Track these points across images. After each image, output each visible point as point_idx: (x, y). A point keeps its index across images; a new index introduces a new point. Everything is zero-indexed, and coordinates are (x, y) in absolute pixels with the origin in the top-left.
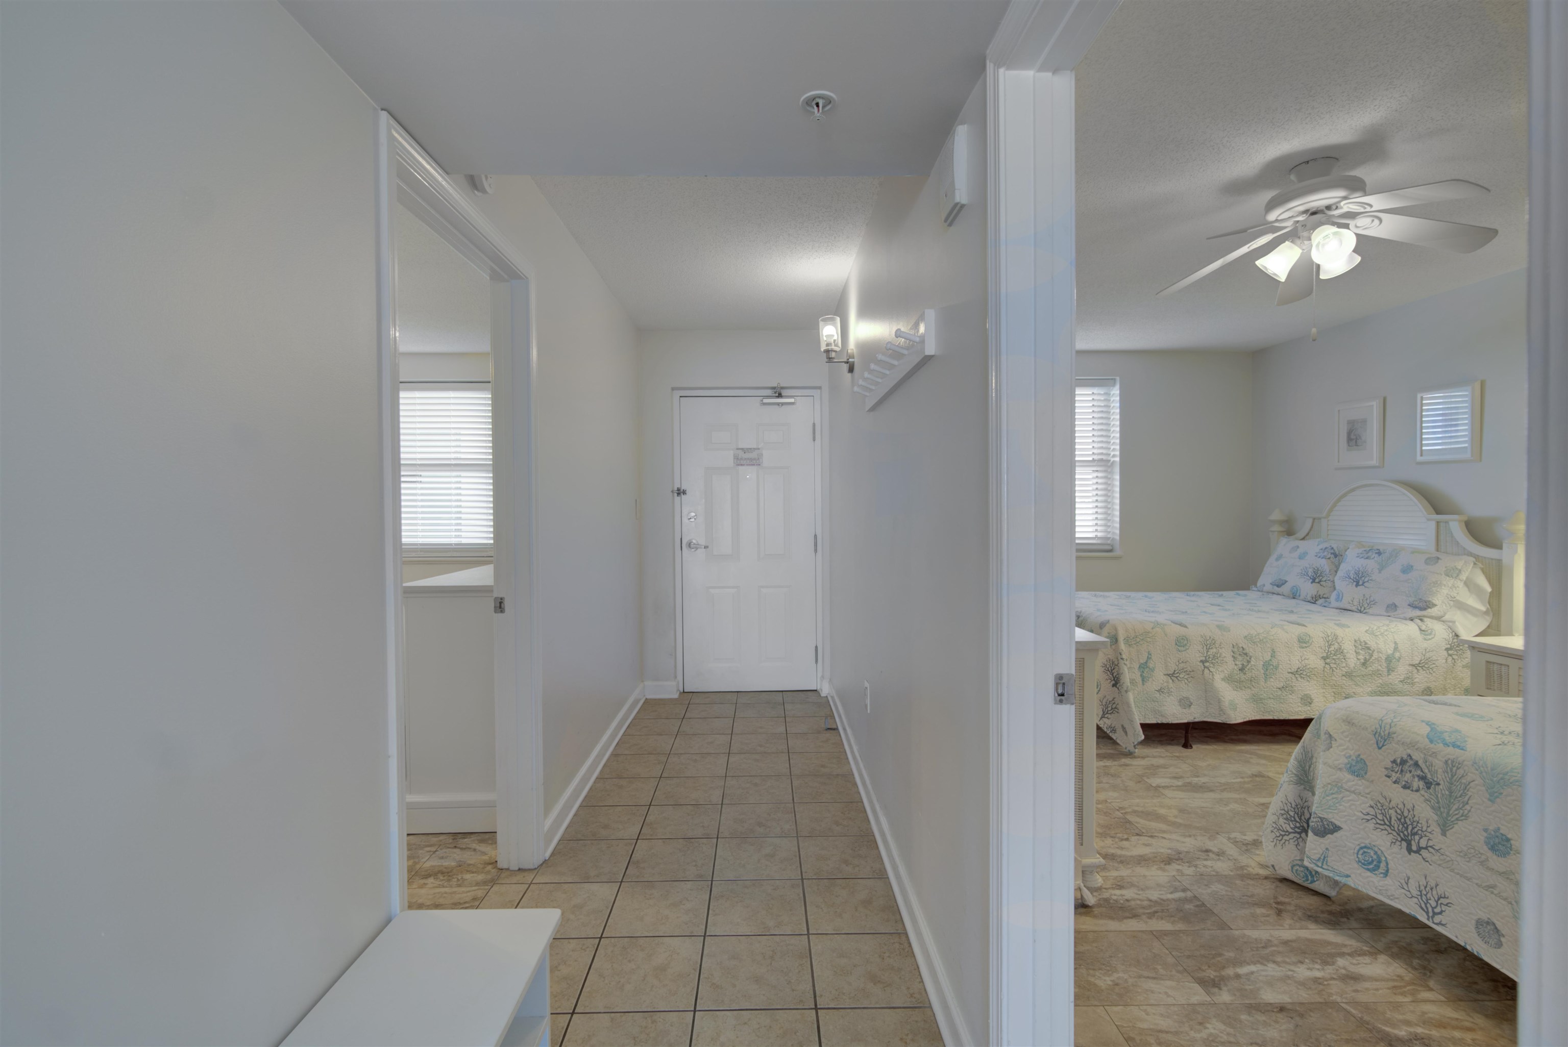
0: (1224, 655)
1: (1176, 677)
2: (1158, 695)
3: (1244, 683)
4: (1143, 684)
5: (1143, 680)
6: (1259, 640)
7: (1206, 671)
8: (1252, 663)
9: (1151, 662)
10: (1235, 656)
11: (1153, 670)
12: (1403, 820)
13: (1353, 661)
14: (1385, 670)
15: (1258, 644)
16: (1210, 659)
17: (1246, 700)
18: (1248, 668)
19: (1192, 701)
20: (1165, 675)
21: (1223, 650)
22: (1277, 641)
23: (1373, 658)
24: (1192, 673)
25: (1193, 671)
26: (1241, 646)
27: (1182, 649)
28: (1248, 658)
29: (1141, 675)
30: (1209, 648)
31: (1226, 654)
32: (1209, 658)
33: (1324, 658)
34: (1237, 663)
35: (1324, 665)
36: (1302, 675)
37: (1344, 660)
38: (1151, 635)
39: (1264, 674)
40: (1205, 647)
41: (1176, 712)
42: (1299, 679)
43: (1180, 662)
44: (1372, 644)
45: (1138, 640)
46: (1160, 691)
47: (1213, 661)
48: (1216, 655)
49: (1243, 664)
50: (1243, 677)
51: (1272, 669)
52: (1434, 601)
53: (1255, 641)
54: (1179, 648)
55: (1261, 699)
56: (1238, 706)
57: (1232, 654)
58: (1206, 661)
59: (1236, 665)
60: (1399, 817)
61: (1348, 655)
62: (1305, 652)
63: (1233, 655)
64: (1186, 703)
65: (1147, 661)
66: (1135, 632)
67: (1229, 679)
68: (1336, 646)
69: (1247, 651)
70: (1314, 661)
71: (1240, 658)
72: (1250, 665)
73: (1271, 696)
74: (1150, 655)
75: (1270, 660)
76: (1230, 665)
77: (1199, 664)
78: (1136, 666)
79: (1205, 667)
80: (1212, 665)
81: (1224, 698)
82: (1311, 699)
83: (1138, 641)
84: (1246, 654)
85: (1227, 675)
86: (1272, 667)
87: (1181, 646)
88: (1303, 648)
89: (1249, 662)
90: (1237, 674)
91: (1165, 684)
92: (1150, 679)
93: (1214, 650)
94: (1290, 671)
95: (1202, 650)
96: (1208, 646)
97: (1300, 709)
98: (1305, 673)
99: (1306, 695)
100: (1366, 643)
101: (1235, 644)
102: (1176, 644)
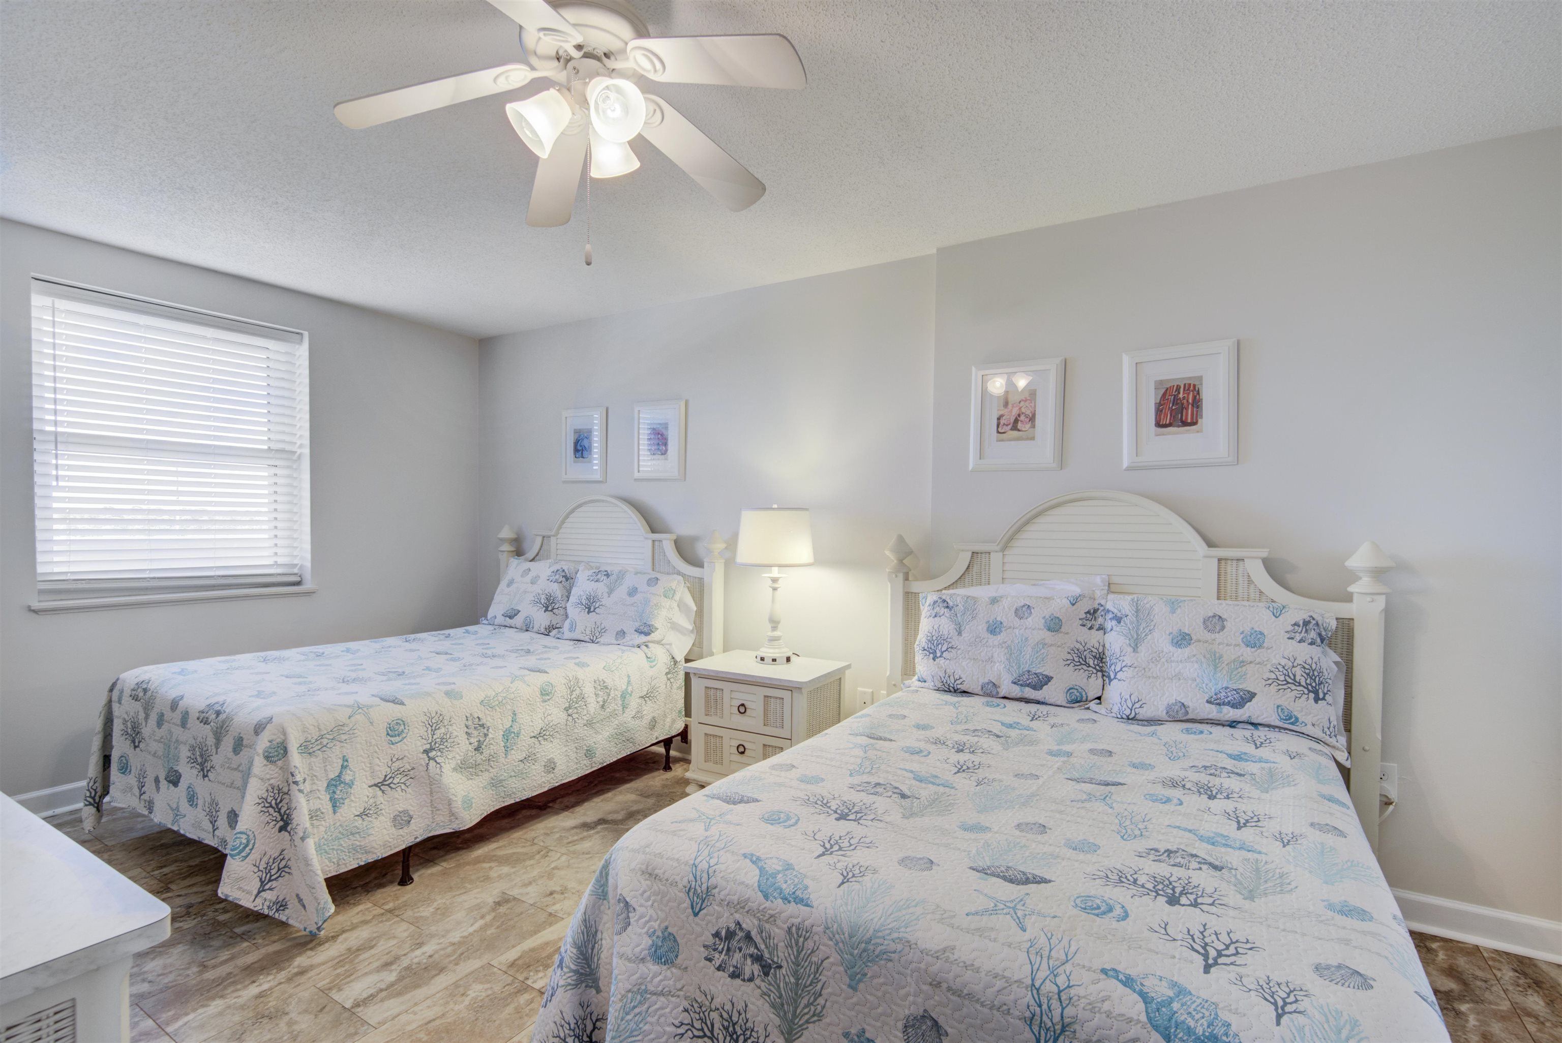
0: (455, 733)
1: (388, 785)
2: (360, 822)
3: (481, 767)
4: (335, 812)
5: (334, 806)
6: (497, 702)
7: (432, 763)
8: (490, 736)
9: (348, 772)
10: (469, 731)
11: (350, 785)
12: (731, 1029)
13: (593, 706)
14: (621, 708)
15: (497, 708)
16: (437, 745)
17: (485, 788)
18: (485, 744)
19: (411, 813)
20: (370, 787)
21: (454, 727)
22: (518, 699)
23: (610, 698)
24: (411, 772)
25: (413, 769)
26: (476, 716)
27: (397, 739)
28: (485, 731)
29: (331, 799)
30: (435, 729)
31: (458, 731)
32: (436, 743)
33: (566, 709)
34: (472, 740)
35: (566, 717)
36: (545, 737)
37: (585, 707)
38: (346, 729)
39: (504, 747)
40: (430, 729)
41: (388, 839)
42: (542, 742)
43: (394, 760)
44: (609, 683)
45: (325, 741)
46: (363, 814)
47: (441, 747)
48: (445, 737)
49: (479, 741)
50: (479, 758)
51: (513, 738)
52: (656, 625)
53: (493, 704)
54: (392, 739)
55: (501, 781)
56: (473, 801)
57: (466, 730)
58: (432, 749)
59: (470, 744)
60: (726, 1024)
61: (589, 700)
62: (547, 707)
63: (467, 730)
64: (402, 820)
65: (341, 773)
66: (320, 730)
67: (464, 767)
68: (578, 692)
69: (483, 721)
70: (557, 716)
71: (475, 733)
72: (487, 740)
73: (513, 774)
74: (347, 761)
75: (511, 726)
76: (462, 747)
77: (421, 756)
78: (322, 785)
79: (430, 758)
80: (439, 754)
81: (456, 796)
82: (554, 763)
83: (325, 743)
84: (482, 726)
85: (459, 761)
86: (513, 735)
87: (395, 736)
88: (546, 701)
89: (486, 735)
90: (472, 757)
91: (372, 801)
92: (346, 801)
93: (443, 730)
94: (533, 735)
95: (426, 734)
96: (434, 725)
97: (543, 780)
98: (548, 734)
99: (549, 760)
100: (604, 682)
101: (468, 715)
102: (388, 734)
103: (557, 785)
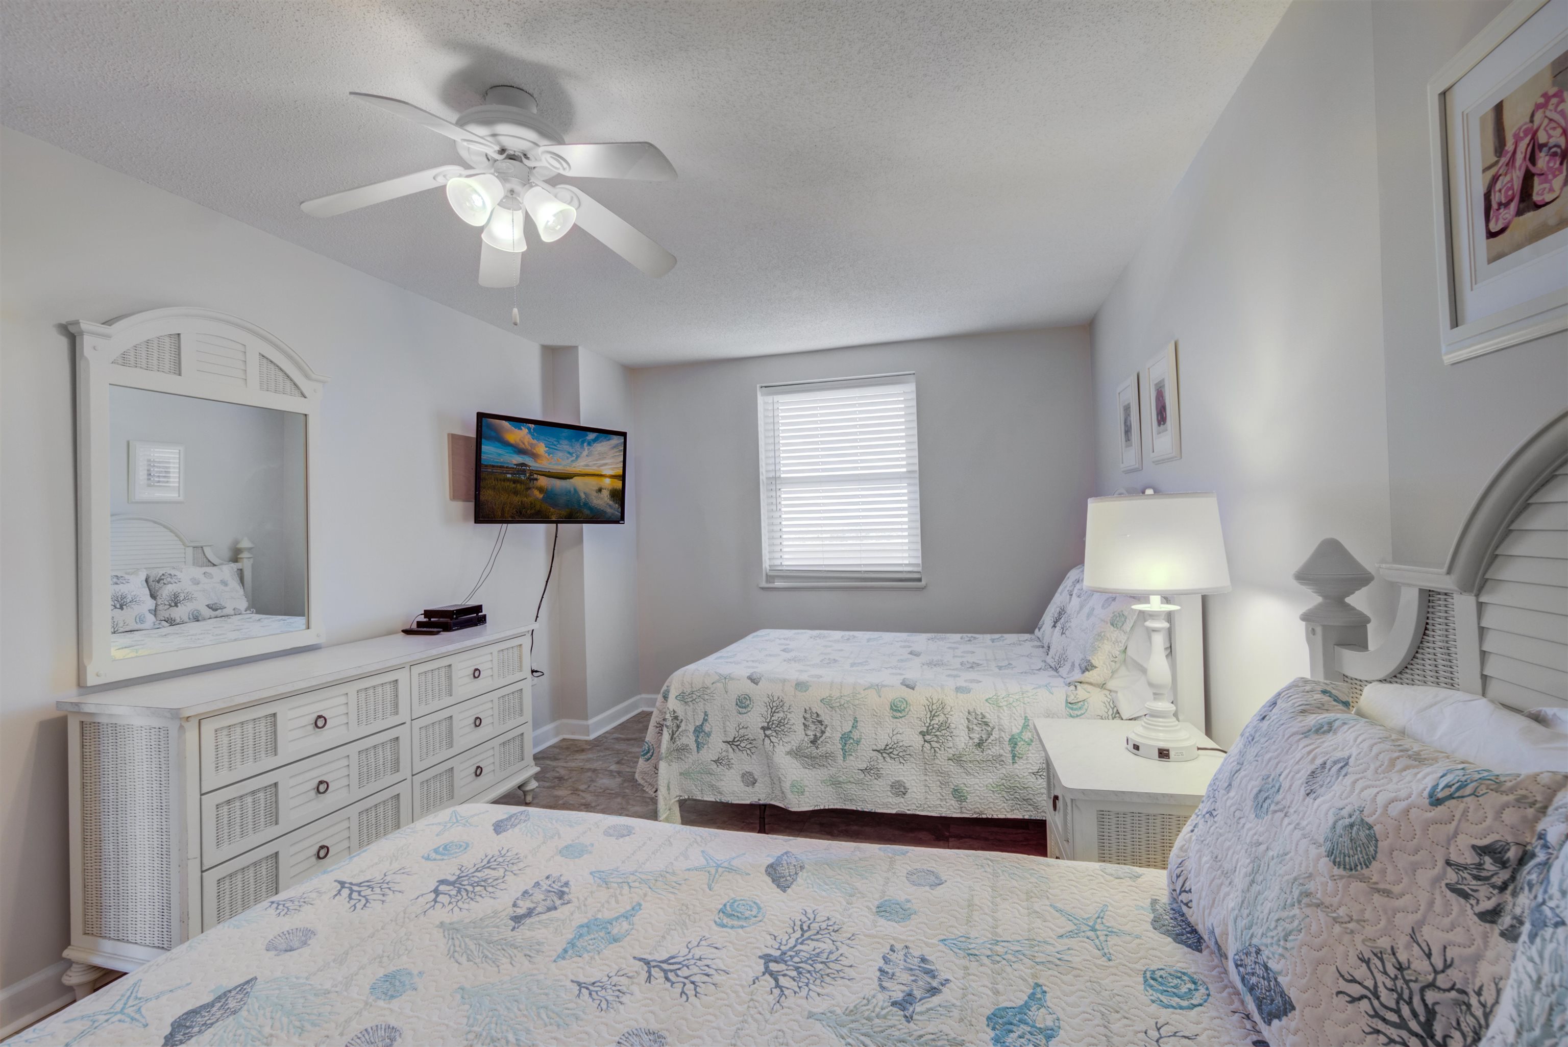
0: (792, 721)
1: (737, 746)
2: (715, 766)
3: (818, 760)
4: (698, 752)
5: (698, 747)
6: (838, 704)
7: (767, 741)
8: (827, 734)
9: (707, 724)
10: (807, 723)
11: (708, 735)
13: (961, 740)
14: (1010, 756)
15: (837, 710)
16: (774, 726)
17: (823, 782)
18: (821, 740)
19: (756, 777)
20: (724, 742)
21: (792, 715)
22: (862, 707)
23: (992, 738)
24: (754, 742)
25: (755, 740)
26: (814, 711)
27: (744, 710)
28: (823, 728)
29: (696, 741)
30: (775, 712)
31: (796, 720)
32: (773, 724)
33: (922, 734)
34: (809, 733)
35: (922, 743)
36: (892, 755)
37: (950, 739)
38: (709, 691)
39: (842, 749)
40: (770, 710)
41: (736, 790)
42: (888, 759)
43: (741, 727)
44: (991, 718)
45: (694, 697)
46: (717, 761)
47: (777, 729)
48: (783, 721)
49: (815, 735)
50: (813, 749)
51: (852, 743)
52: (1093, 662)
53: (834, 705)
54: (740, 709)
55: (840, 783)
56: (806, 789)
57: (803, 720)
58: (768, 728)
59: (806, 735)
61: (955, 732)
62: (899, 724)
63: (805, 722)
64: (750, 780)
65: (703, 723)
66: (692, 687)
67: (796, 753)
68: (942, 718)
69: (821, 718)
70: (911, 737)
71: (813, 727)
72: (824, 737)
73: (852, 780)
74: (707, 716)
75: (851, 732)
76: (798, 736)
77: (759, 730)
78: (692, 729)
79: (766, 736)
80: (774, 734)
81: (785, 778)
82: (905, 788)
83: (694, 698)
84: (820, 722)
85: (794, 748)
86: (852, 741)
87: (742, 708)
88: (896, 718)
89: (823, 732)
90: (807, 748)
91: (724, 754)
92: (706, 746)
93: (781, 715)
94: (875, 748)
95: (766, 713)
96: (774, 709)
97: (890, 800)
98: (895, 752)
99: (898, 782)
100: (984, 717)
101: (807, 709)
102: (737, 704)
103: (909, 812)
